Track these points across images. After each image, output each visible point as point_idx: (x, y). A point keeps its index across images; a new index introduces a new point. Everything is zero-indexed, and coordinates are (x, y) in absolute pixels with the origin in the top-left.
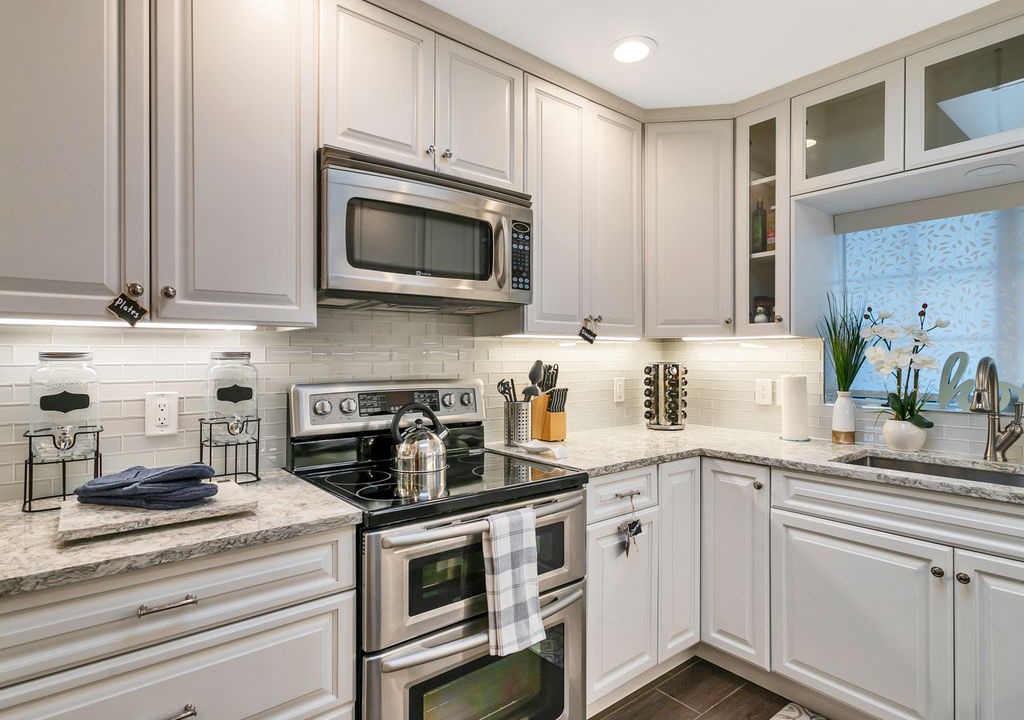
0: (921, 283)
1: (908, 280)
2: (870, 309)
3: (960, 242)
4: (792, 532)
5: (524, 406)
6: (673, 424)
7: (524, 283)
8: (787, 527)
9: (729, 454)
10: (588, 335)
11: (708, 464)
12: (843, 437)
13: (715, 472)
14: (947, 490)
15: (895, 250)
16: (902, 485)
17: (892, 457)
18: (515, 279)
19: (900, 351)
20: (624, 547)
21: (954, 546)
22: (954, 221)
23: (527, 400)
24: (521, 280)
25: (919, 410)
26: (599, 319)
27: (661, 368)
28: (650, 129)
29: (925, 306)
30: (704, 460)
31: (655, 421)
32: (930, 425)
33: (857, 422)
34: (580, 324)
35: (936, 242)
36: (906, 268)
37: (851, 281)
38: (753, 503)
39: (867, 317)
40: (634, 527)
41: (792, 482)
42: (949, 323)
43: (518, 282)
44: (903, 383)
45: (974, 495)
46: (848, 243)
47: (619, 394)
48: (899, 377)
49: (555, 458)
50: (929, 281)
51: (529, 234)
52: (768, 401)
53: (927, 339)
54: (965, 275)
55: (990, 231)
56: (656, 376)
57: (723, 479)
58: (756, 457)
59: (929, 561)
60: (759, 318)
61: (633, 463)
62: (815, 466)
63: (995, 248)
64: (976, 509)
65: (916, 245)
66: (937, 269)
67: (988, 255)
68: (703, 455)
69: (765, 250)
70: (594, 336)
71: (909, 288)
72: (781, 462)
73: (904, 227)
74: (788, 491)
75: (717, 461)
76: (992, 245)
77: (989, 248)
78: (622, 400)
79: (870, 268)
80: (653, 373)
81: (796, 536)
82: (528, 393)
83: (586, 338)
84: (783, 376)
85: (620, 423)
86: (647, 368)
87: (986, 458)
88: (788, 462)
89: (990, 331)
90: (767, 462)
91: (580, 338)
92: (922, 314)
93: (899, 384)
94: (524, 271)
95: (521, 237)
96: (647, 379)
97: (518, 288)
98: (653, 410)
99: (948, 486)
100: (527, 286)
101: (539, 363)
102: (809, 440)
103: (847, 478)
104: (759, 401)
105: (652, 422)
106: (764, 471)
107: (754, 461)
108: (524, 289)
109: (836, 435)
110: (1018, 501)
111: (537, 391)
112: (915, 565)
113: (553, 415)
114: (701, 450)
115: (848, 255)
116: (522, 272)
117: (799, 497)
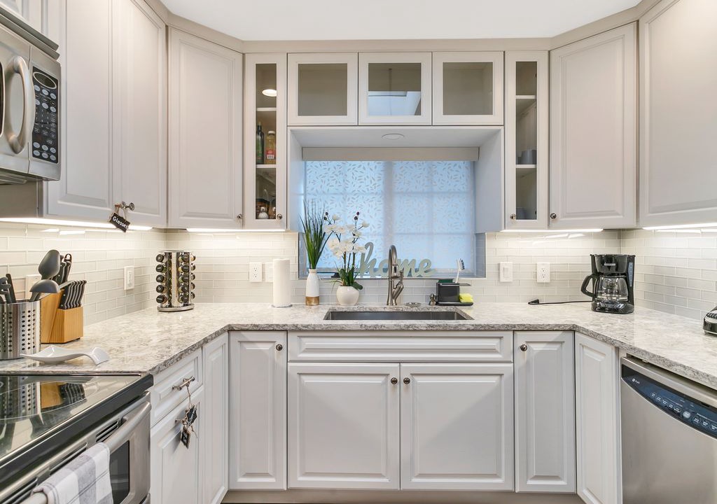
0: (349, 199)
1: (342, 196)
2: (327, 214)
3: (368, 177)
4: (304, 378)
5: (29, 306)
6: (184, 305)
7: (48, 152)
8: (300, 374)
9: (255, 325)
10: (120, 222)
11: (234, 336)
12: (313, 301)
13: (240, 342)
14: (398, 328)
15: (335, 177)
16: (374, 330)
17: (344, 310)
18: (37, 145)
19: (347, 242)
20: (184, 438)
21: (400, 362)
22: (365, 163)
23: (35, 298)
24: (45, 148)
25: (355, 279)
26: (132, 207)
27: (174, 255)
28: (172, 33)
29: (358, 214)
30: (232, 333)
31: (167, 304)
32: (361, 288)
33: (320, 290)
34: (110, 211)
35: (357, 175)
36: (341, 190)
37: (309, 194)
38: (274, 361)
39: (325, 219)
40: (191, 415)
41: (304, 340)
42: (369, 224)
43: (41, 150)
44: (347, 261)
45: (411, 329)
46: (307, 168)
47: (128, 282)
48: (345, 258)
49: (94, 364)
50: (353, 198)
51: (56, 92)
52: (259, 279)
53: (360, 234)
54: (370, 197)
55: (381, 173)
56: (170, 264)
57: (248, 347)
58: (277, 325)
59: (388, 375)
60: (263, 215)
61: (186, 351)
62: (321, 325)
63: (383, 182)
64: (411, 337)
65: (346, 175)
66: (356, 192)
67: (380, 188)
68: (230, 330)
69: (263, 163)
70: (128, 223)
71: (342, 202)
72: (296, 326)
73: (340, 163)
74: (300, 348)
75: (243, 333)
76: (382, 181)
77: (381, 182)
78: (131, 288)
79: (321, 187)
80: (165, 260)
81: (306, 379)
82: (37, 290)
83: (119, 226)
84: (274, 260)
85: (129, 310)
86: (159, 256)
87: (388, 304)
88: (302, 325)
89: (381, 230)
90: (286, 327)
91: (112, 226)
92: (356, 218)
93: (345, 263)
94: (49, 137)
95: (45, 92)
96: (158, 266)
97: (41, 157)
98: (166, 295)
99: (398, 326)
100: (53, 157)
101: (53, 254)
102: (291, 306)
103: (342, 330)
104: (252, 279)
105: (164, 305)
106: (283, 334)
107: (276, 328)
108: (49, 159)
109: (308, 299)
110: (431, 328)
111: (54, 286)
112: (380, 380)
113: (68, 313)
114: (229, 325)
115: (308, 176)
116: (47, 137)
117: (309, 350)
